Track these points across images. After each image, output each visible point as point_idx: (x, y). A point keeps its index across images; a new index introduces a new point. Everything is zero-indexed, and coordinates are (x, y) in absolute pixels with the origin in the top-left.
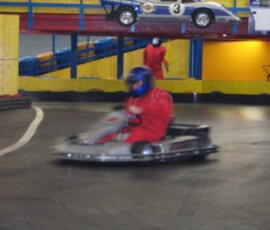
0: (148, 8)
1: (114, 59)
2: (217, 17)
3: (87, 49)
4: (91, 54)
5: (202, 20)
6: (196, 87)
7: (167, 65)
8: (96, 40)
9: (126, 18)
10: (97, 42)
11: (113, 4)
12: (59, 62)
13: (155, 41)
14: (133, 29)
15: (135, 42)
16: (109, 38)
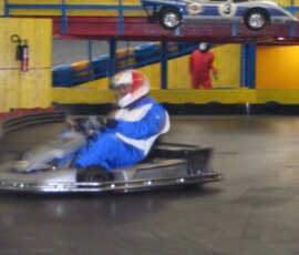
0: (195, 8)
1: (158, 67)
2: (273, 18)
3: (127, 57)
4: (131, 62)
5: (256, 21)
6: (248, 97)
7: (215, 73)
8: (138, 46)
9: (170, 20)
10: (137, 48)
11: (155, 5)
12: (95, 72)
13: (203, 46)
14: (177, 33)
15: (180, 48)
16: (151, 44)
